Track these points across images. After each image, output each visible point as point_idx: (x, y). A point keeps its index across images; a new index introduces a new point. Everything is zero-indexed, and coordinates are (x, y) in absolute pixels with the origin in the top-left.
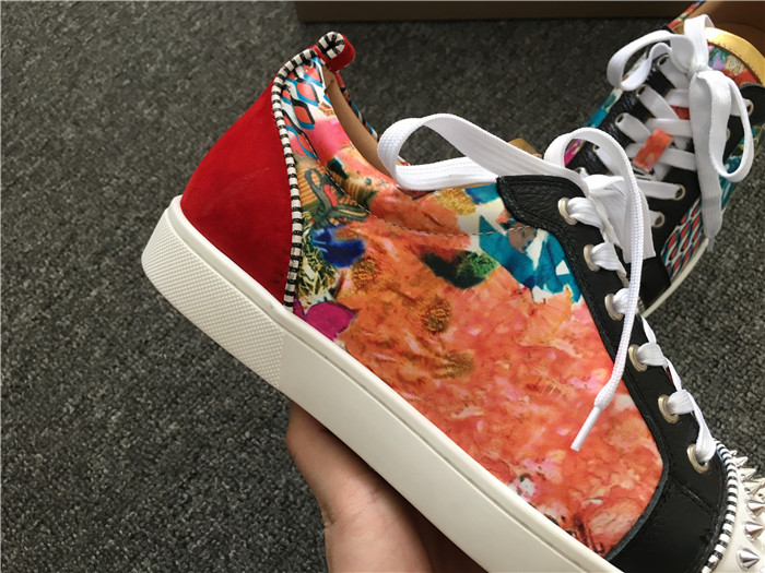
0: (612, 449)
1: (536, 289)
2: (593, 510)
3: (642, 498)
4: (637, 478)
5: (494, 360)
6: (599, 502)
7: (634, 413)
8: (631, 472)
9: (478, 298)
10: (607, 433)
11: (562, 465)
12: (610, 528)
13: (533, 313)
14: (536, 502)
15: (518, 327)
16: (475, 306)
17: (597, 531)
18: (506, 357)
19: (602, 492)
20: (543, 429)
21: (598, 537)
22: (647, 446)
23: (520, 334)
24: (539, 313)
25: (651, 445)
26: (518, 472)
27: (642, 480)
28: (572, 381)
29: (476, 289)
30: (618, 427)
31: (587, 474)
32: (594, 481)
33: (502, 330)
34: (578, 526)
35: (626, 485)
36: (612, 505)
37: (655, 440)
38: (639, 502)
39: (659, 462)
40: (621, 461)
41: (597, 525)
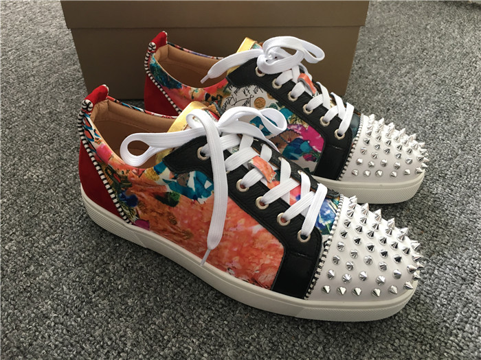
0: (257, 249)
1: (199, 199)
2: (258, 275)
3: (276, 265)
4: (272, 257)
5: (198, 230)
6: (258, 272)
7: (263, 231)
8: (268, 256)
9: (180, 209)
10: (253, 244)
11: (239, 262)
12: (266, 280)
13: (202, 209)
14: (237, 276)
15: (200, 216)
16: (181, 212)
17: (262, 282)
18: (202, 228)
19: (258, 268)
20: (228, 250)
21: (264, 283)
22: (273, 243)
23: (202, 218)
24: (205, 208)
25: (275, 241)
26: (226, 267)
27: (274, 257)
28: (230, 229)
29: (178, 206)
30: (257, 240)
31: (250, 263)
32: (253, 265)
33: (195, 219)
34: (254, 281)
35: (267, 262)
36: (263, 271)
37: (277, 238)
38: (275, 267)
39: (281, 247)
40: (263, 253)
41: (261, 279)
